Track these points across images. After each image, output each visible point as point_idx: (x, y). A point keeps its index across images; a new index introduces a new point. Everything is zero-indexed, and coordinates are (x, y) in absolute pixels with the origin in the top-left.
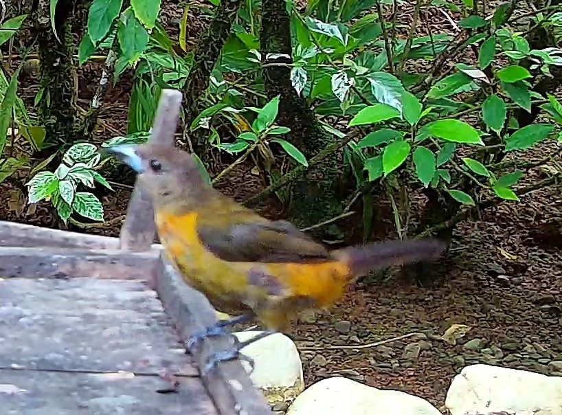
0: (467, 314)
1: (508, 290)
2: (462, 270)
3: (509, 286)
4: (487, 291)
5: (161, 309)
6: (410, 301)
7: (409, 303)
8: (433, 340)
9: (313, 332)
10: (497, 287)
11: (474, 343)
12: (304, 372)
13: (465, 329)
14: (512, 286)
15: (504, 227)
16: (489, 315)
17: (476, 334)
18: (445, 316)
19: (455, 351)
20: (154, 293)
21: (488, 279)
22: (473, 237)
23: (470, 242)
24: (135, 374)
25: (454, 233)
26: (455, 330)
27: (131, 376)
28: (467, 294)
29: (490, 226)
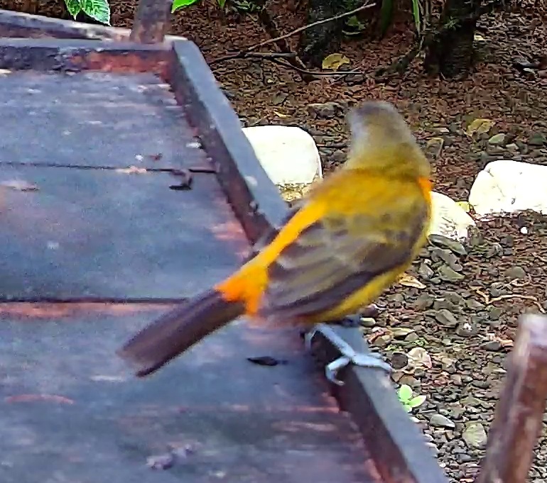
0: (492, 108)
1: (533, 84)
2: (486, 63)
3: (534, 79)
4: (512, 84)
5: (174, 102)
6: (432, 94)
7: (432, 96)
8: (457, 135)
9: (332, 127)
10: (523, 80)
11: (499, 138)
12: (323, 168)
13: (490, 123)
14: (538, 79)
15: (529, 18)
16: (514, 109)
17: (501, 128)
18: (469, 109)
19: (480, 147)
20: (167, 86)
21: (513, 72)
22: (498, 29)
23: (494, 34)
24: (148, 170)
25: (478, 25)
26: (479, 125)
27: (143, 171)
28: (491, 88)
29: (515, 17)
